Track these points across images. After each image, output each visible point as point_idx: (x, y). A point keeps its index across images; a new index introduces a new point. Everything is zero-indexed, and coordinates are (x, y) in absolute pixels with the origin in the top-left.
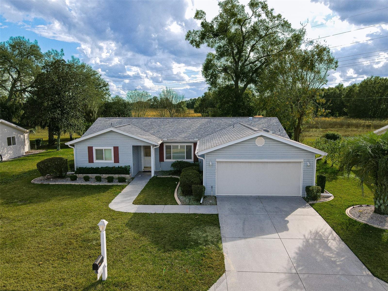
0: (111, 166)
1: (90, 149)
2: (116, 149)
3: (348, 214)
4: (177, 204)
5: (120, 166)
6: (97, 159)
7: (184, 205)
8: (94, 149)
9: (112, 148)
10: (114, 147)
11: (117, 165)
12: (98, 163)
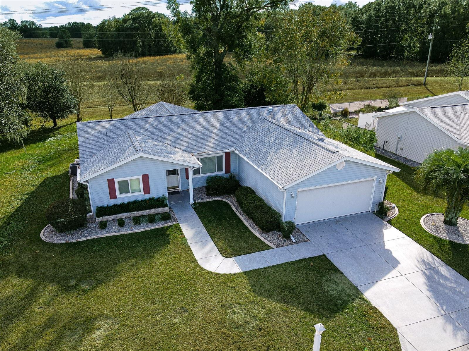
0: (139, 199)
1: (111, 182)
2: (146, 178)
3: (427, 230)
4: (269, 248)
5: (151, 197)
6: (121, 193)
7: (279, 247)
8: (116, 181)
9: (141, 177)
10: (143, 176)
11: (147, 196)
12: (122, 198)
